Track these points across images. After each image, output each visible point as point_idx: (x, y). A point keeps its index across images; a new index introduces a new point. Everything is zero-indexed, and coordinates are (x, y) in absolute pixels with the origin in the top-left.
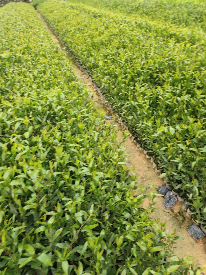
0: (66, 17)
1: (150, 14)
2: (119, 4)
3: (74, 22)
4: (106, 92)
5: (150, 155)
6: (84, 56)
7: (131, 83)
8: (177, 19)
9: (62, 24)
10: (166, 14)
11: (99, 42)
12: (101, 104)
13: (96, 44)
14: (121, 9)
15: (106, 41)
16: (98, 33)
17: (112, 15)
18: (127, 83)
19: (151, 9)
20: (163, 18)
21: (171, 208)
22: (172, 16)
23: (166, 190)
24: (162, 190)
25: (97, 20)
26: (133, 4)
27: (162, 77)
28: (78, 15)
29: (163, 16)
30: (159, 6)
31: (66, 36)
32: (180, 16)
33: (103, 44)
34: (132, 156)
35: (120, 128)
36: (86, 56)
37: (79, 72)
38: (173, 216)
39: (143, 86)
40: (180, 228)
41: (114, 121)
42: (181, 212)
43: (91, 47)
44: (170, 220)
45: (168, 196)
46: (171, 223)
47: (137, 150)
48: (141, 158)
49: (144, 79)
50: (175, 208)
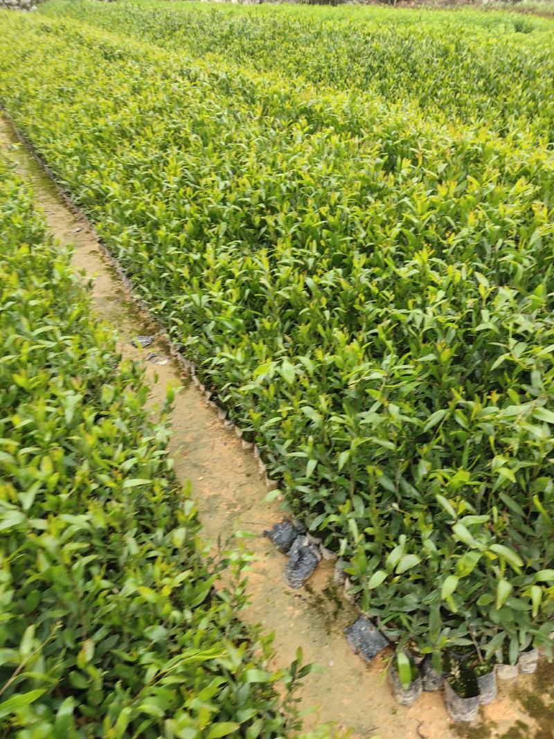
1: (258, 54)
2: (180, 26)
3: (48, 72)
4: (132, 271)
5: (250, 437)
6: (72, 168)
7: (194, 243)
8: (323, 70)
10: (298, 56)
11: (113, 128)
12: (124, 303)
13: (106, 136)
14: (185, 38)
15: (131, 125)
16: (111, 103)
17: (157, 53)
18: (183, 242)
20: (291, 65)
21: (304, 582)
23: (292, 535)
24: (281, 536)
25: (111, 66)
27: (274, 224)
29: (290, 62)
30: (279, 34)
31: (22, 109)
32: (333, 62)
33: (123, 134)
34: (205, 445)
35: (174, 370)
36: (78, 168)
37: (62, 215)
38: (310, 604)
39: (225, 251)
40: (329, 634)
41: (158, 349)
42: (330, 589)
43: (90, 141)
44: (301, 617)
45: (296, 551)
46: (305, 624)
47: (220, 428)
48: (229, 449)
49: (228, 229)
50: (315, 579)
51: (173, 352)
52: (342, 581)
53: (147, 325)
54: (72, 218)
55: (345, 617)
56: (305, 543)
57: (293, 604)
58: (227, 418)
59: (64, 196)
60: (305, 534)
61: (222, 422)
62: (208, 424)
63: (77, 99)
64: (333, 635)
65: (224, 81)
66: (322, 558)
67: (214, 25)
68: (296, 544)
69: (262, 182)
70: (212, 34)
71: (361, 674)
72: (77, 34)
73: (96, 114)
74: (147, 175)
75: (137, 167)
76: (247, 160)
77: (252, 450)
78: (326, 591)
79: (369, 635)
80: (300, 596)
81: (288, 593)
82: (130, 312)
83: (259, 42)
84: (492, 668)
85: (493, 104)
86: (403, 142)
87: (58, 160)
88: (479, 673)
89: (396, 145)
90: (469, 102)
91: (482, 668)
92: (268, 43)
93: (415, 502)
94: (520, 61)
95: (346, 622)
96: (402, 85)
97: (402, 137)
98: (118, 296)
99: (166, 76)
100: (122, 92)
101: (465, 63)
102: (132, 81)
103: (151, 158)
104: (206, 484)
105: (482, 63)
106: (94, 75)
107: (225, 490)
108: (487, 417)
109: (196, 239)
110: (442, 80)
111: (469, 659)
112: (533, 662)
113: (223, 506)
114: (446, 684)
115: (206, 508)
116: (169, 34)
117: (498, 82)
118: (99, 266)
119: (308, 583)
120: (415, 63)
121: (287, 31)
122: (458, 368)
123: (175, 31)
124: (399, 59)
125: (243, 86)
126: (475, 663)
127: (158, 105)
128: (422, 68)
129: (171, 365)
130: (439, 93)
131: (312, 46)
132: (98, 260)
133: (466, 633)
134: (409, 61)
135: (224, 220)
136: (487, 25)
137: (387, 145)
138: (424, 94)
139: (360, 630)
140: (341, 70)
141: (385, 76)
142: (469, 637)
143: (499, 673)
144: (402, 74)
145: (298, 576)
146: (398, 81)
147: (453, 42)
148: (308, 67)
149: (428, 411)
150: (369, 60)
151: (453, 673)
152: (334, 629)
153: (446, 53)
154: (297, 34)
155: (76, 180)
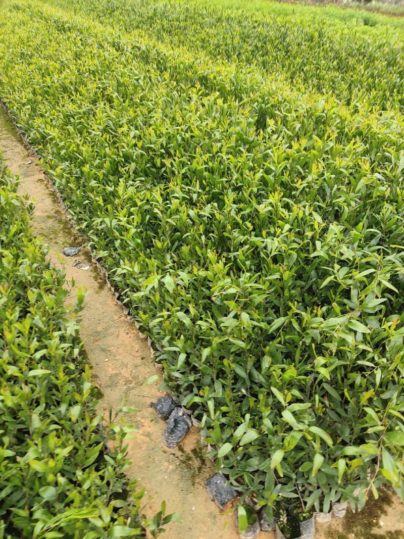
10: (203, 35)
11: (58, 85)
12: (60, 221)
15: (71, 83)
16: (58, 65)
17: (97, 28)
21: (178, 443)
22: (214, 41)
23: (170, 406)
25: (62, 36)
26: (143, 10)
27: (170, 166)
34: (112, 334)
35: (94, 274)
37: (20, 150)
38: (181, 461)
39: (132, 185)
40: (193, 485)
41: (83, 257)
42: (197, 449)
44: (174, 471)
45: (173, 420)
46: (176, 477)
47: (124, 321)
48: (130, 337)
49: (136, 168)
50: (186, 441)
51: (93, 260)
52: (205, 443)
53: (75, 239)
54: (26, 153)
55: (206, 471)
56: (181, 414)
57: (168, 461)
58: (129, 314)
59: (21, 136)
60: (180, 407)
61: (126, 316)
62: (116, 317)
64: (196, 485)
66: (192, 425)
68: (173, 414)
69: (164, 133)
70: (141, 15)
71: (215, 517)
74: (80, 123)
75: (73, 116)
76: (155, 115)
77: (146, 339)
78: (194, 451)
79: (223, 487)
80: (174, 454)
81: (165, 452)
82: (64, 228)
83: (175, 23)
84: (312, 515)
85: (343, 79)
86: (272, 106)
87: (15, 108)
88: (302, 519)
89: (268, 108)
90: (326, 77)
91: (304, 515)
92: (182, 24)
94: (364, 47)
95: (207, 475)
96: (278, 62)
97: (272, 101)
98: (56, 215)
99: (101, 46)
101: (325, 47)
102: (74, 49)
103: (84, 110)
104: (110, 364)
105: (337, 47)
106: (48, 43)
107: (125, 369)
108: (314, 325)
109: (112, 175)
110: (308, 59)
111: (295, 507)
112: (343, 510)
113: (122, 382)
114: (277, 527)
115: (109, 383)
118: (44, 191)
119: (181, 444)
120: (289, 45)
123: (114, 11)
124: (277, 41)
125: (158, 56)
126: (300, 510)
128: (294, 49)
129: (91, 271)
130: (305, 69)
131: (214, 28)
132: (43, 186)
133: (294, 488)
134: (285, 44)
135: (133, 161)
136: (343, 19)
137: (261, 107)
138: (294, 69)
139: (216, 483)
141: (267, 54)
142: (295, 491)
143: (317, 519)
144: (279, 53)
145: (174, 439)
146: (276, 58)
147: (317, 30)
149: (275, 316)
150: (256, 41)
151: (281, 519)
152: (197, 480)
153: (311, 39)
154: (203, 18)
155: (28, 124)
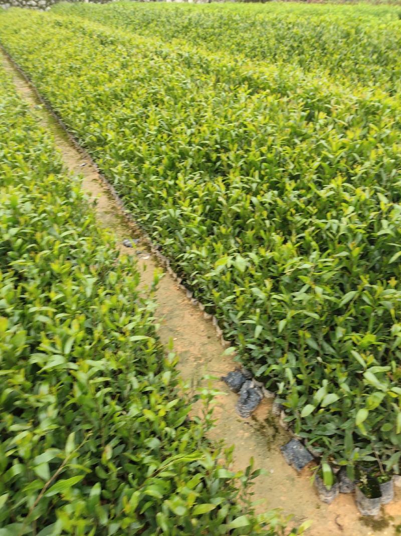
0: (44, 43)
1: (209, 39)
2: (153, 20)
3: (61, 54)
4: (124, 192)
5: (211, 311)
6: (80, 121)
7: (169, 173)
8: (258, 49)
9: (36, 56)
10: (238, 40)
11: (109, 93)
12: (117, 216)
13: (104, 98)
14: (157, 28)
15: (122, 90)
16: (107, 75)
17: (138, 40)
18: (161, 172)
19: (212, 30)
20: (233, 46)
21: (251, 413)
22: (249, 44)
23: (241, 379)
24: (234, 380)
25: (106, 49)
26: (178, 20)
27: (226, 159)
28: (69, 39)
29: (233, 44)
30: (225, 24)
31: (44, 80)
32: (264, 43)
33: (116, 96)
34: (177, 316)
35: (155, 263)
36: (85, 121)
37: (73, 154)
38: (255, 429)
39: (192, 178)
40: (269, 450)
41: (143, 248)
42: (270, 419)
43: (93, 102)
44: (250, 438)
45: (245, 391)
46: (252, 443)
47: (188, 304)
48: (195, 319)
49: (193, 163)
50: (259, 411)
51: (153, 250)
52: (278, 413)
53: (134, 231)
54: (79, 156)
55: (281, 439)
56: (252, 386)
57: (243, 429)
58: (193, 297)
59: (74, 141)
60: (251, 380)
61: (190, 299)
62: (179, 301)
63: (83, 73)
64: (272, 451)
65: (187, 58)
66: (264, 397)
67: (177, 19)
68: (245, 386)
69: (217, 130)
70: (176, 26)
71: (293, 480)
72: (81, 27)
73: (96, 83)
74: (133, 126)
75: (127, 120)
76: (205, 114)
77: (211, 319)
78: (267, 420)
79: (299, 452)
80: (248, 423)
81: (239, 421)
82: (122, 222)
84: (391, 478)
85: (384, 72)
86: (319, 101)
87: (70, 116)
88: (381, 481)
89: (314, 102)
90: (366, 71)
91: (383, 478)
92: (217, 31)
93: (333, 357)
95: (281, 442)
96: (315, 59)
97: (318, 97)
98: (113, 211)
99: (146, 56)
100: (114, 67)
101: (363, 42)
102: (122, 60)
103: (137, 113)
104: (179, 343)
105: (376, 42)
106: (94, 56)
107: (193, 347)
108: (387, 296)
109: (170, 171)
110: (345, 55)
111: (373, 471)
113: (192, 359)
114: (357, 488)
115: (180, 360)
116: (145, 26)
117: (388, 56)
118: (99, 190)
119: (254, 414)
120: (325, 43)
121: (230, 22)
122: (363, 262)
123: (149, 23)
124: (313, 40)
125: (201, 61)
126: (378, 474)
127: (141, 76)
128: (330, 47)
130: (343, 65)
131: (249, 32)
132: (98, 185)
133: (371, 452)
134: (320, 42)
135: (190, 157)
136: (377, 15)
137: (307, 103)
138: (332, 65)
139: (292, 448)
140: (270, 49)
142: (373, 455)
143: (396, 481)
144: (315, 51)
145: (247, 409)
146: (312, 56)
147: (353, 27)
148: (246, 47)
149: (341, 293)
150: (291, 41)
152: (273, 447)
153: (347, 35)
154: (237, 24)
155: (83, 129)
